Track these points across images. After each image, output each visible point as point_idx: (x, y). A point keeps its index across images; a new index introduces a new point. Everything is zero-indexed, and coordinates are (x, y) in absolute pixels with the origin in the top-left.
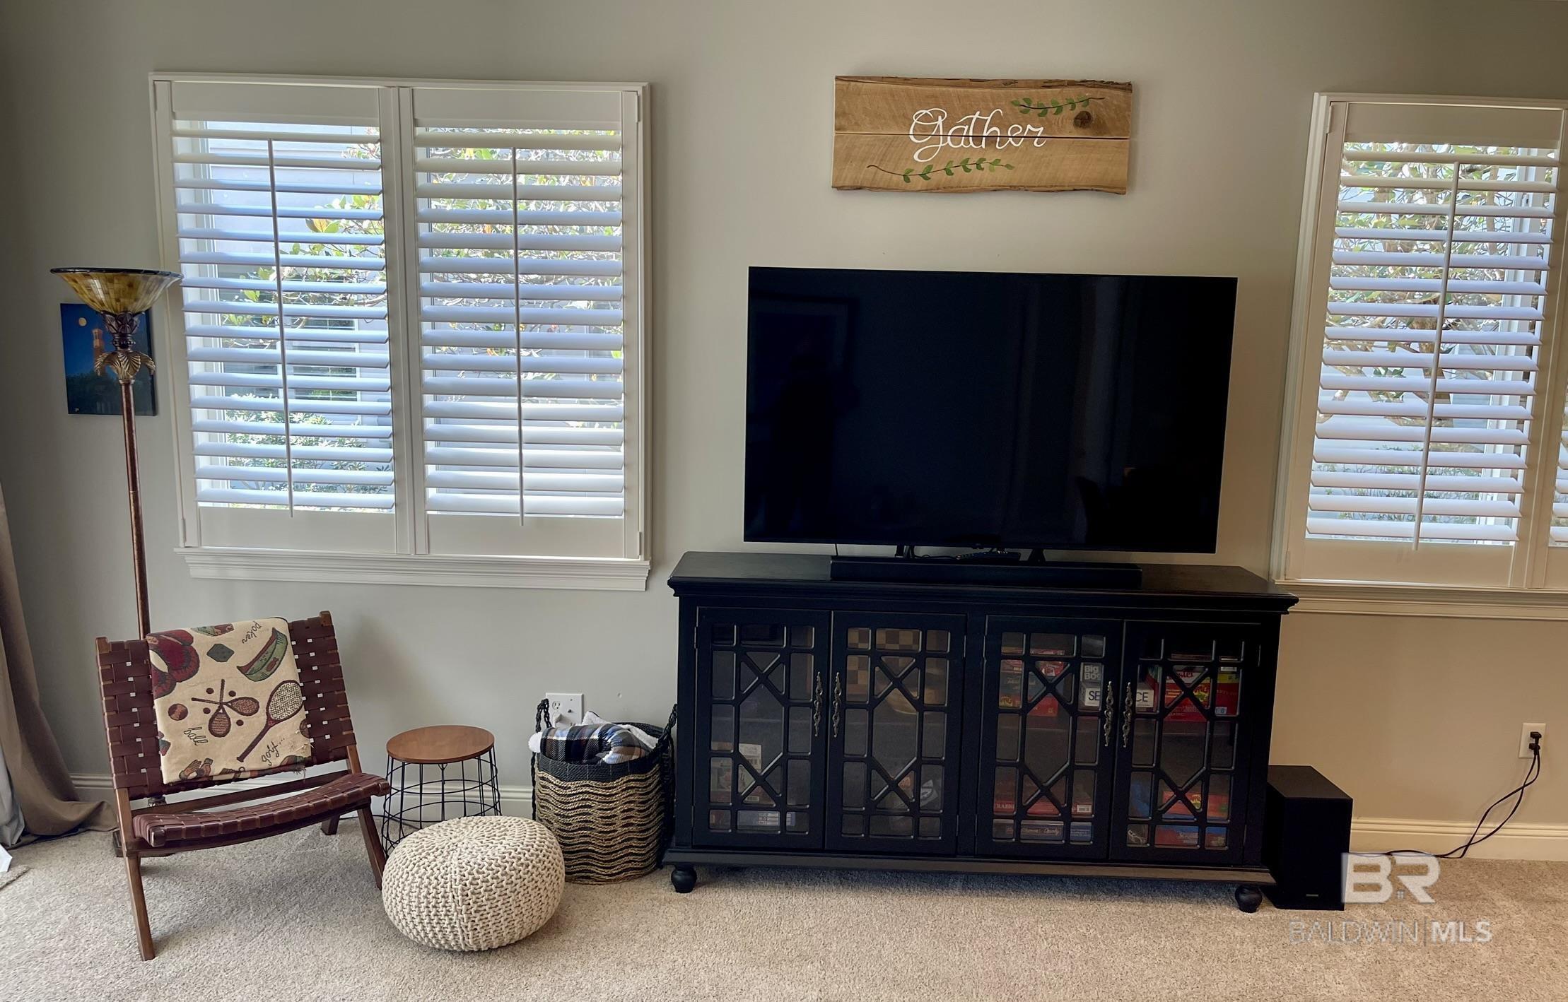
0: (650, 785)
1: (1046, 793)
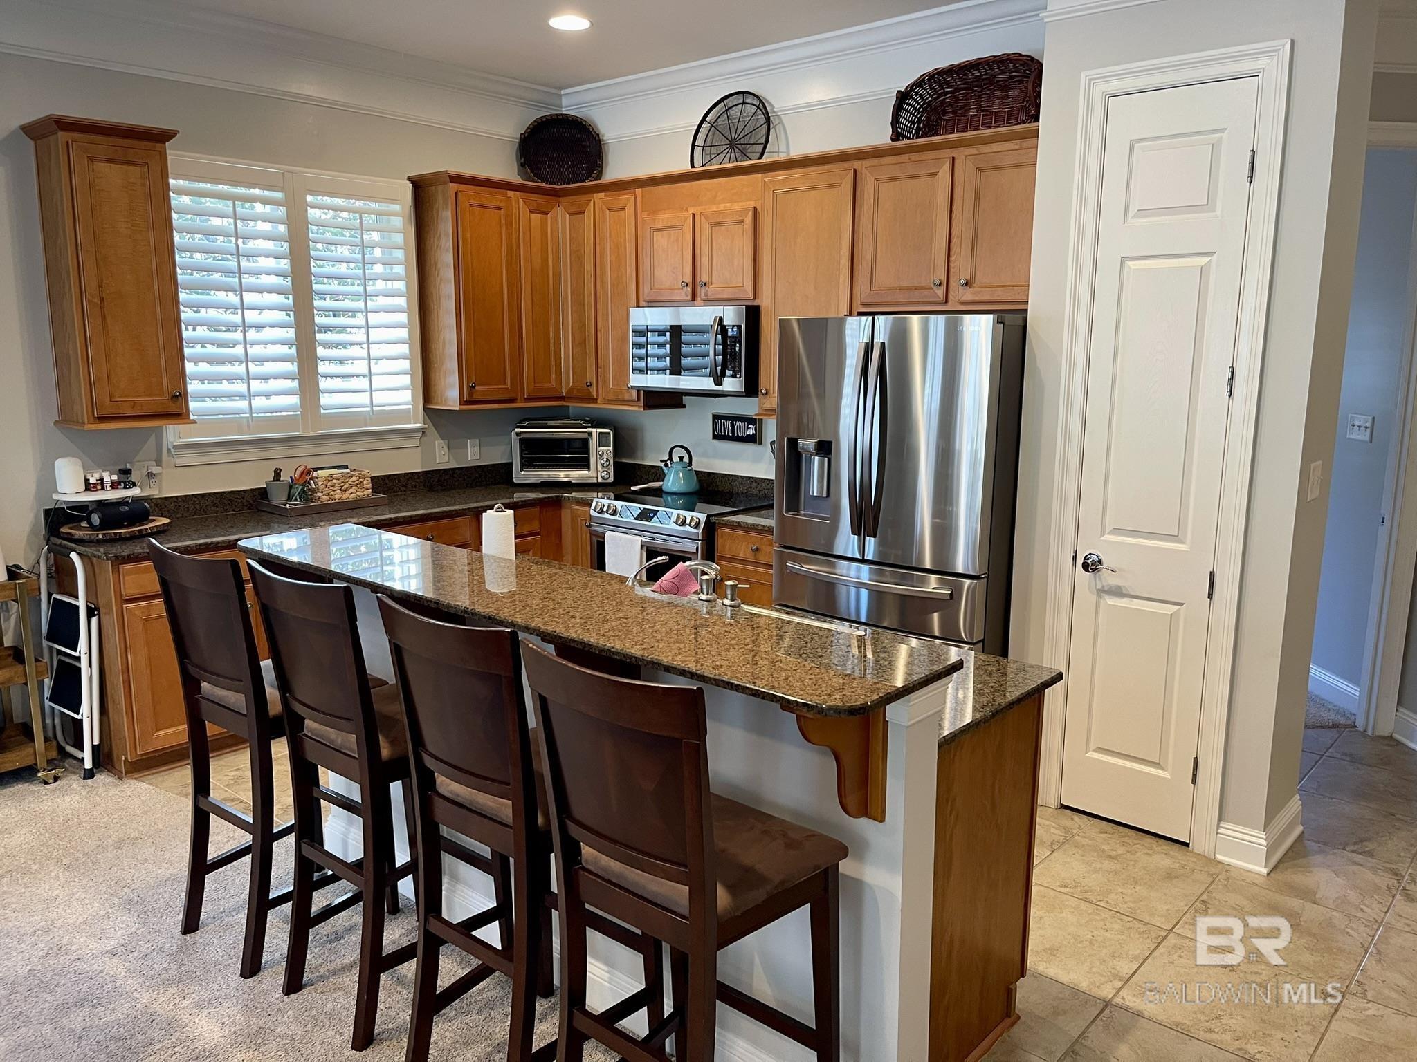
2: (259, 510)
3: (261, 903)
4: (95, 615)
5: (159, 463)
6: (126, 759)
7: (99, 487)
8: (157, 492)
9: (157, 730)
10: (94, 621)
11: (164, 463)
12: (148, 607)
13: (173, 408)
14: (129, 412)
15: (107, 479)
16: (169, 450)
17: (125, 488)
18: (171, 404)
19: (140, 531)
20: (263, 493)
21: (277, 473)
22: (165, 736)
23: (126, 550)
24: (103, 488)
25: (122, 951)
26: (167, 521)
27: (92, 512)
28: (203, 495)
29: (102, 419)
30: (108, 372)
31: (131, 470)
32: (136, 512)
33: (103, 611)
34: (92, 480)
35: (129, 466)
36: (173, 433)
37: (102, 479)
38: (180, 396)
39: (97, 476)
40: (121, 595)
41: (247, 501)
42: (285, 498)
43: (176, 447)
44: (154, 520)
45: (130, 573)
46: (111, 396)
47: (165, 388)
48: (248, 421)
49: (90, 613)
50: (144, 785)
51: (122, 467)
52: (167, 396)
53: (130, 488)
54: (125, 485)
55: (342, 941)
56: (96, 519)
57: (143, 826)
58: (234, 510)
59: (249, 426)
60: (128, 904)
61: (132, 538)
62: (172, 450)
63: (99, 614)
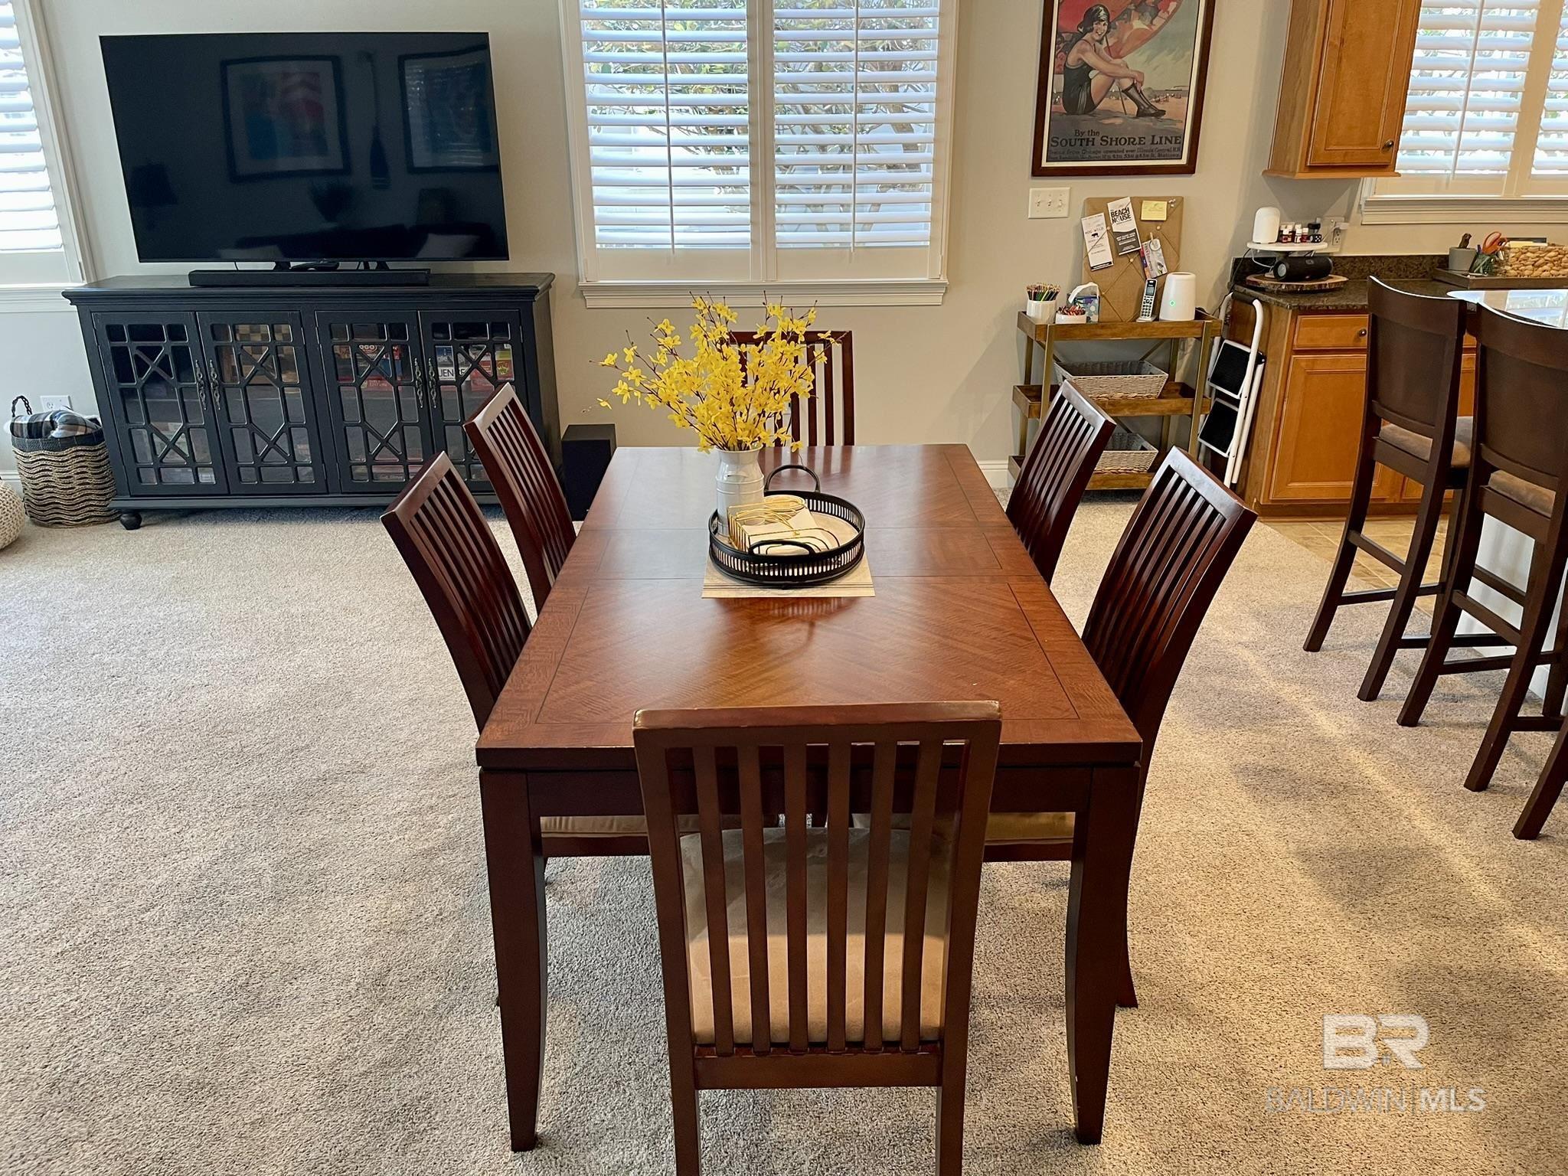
0: (100, 455)
1: (385, 443)
2: (1435, 280)
3: (1393, 640)
4: (1261, 363)
5: (1347, 219)
6: (1258, 502)
7: (1289, 239)
8: (1338, 250)
9: (1292, 481)
10: (1260, 367)
11: (1352, 220)
12: (1314, 361)
13: (1381, 159)
14: (1338, 161)
15: (1299, 231)
16: (1360, 206)
17: (1313, 242)
18: (1381, 154)
19: (1320, 285)
20: (1444, 261)
21: (1466, 239)
22: (1298, 488)
23: (1306, 302)
24: (1293, 241)
25: (1254, 646)
26: (1345, 279)
27: (1280, 263)
28: (1380, 258)
29: (1313, 168)
30: (1331, 116)
31: (1319, 225)
32: (1320, 267)
33: (1270, 359)
34: (1286, 232)
35: (1318, 221)
36: (1371, 187)
37: (1294, 232)
38: (1391, 147)
39: (1290, 228)
40: (1293, 345)
41: (1424, 268)
42: (1467, 268)
43: (1369, 203)
44: (1331, 278)
45: (1305, 324)
46: (1327, 144)
47: (1380, 137)
48: (1448, 179)
49: (1258, 361)
50: (1269, 529)
51: (1312, 221)
52: (1379, 145)
53: (1318, 242)
54: (1315, 239)
55: (1459, 704)
56: (1283, 270)
57: (1270, 560)
58: (1407, 277)
59: (1447, 184)
60: (1257, 615)
61: (1313, 292)
62: (1363, 206)
63: (1265, 362)
